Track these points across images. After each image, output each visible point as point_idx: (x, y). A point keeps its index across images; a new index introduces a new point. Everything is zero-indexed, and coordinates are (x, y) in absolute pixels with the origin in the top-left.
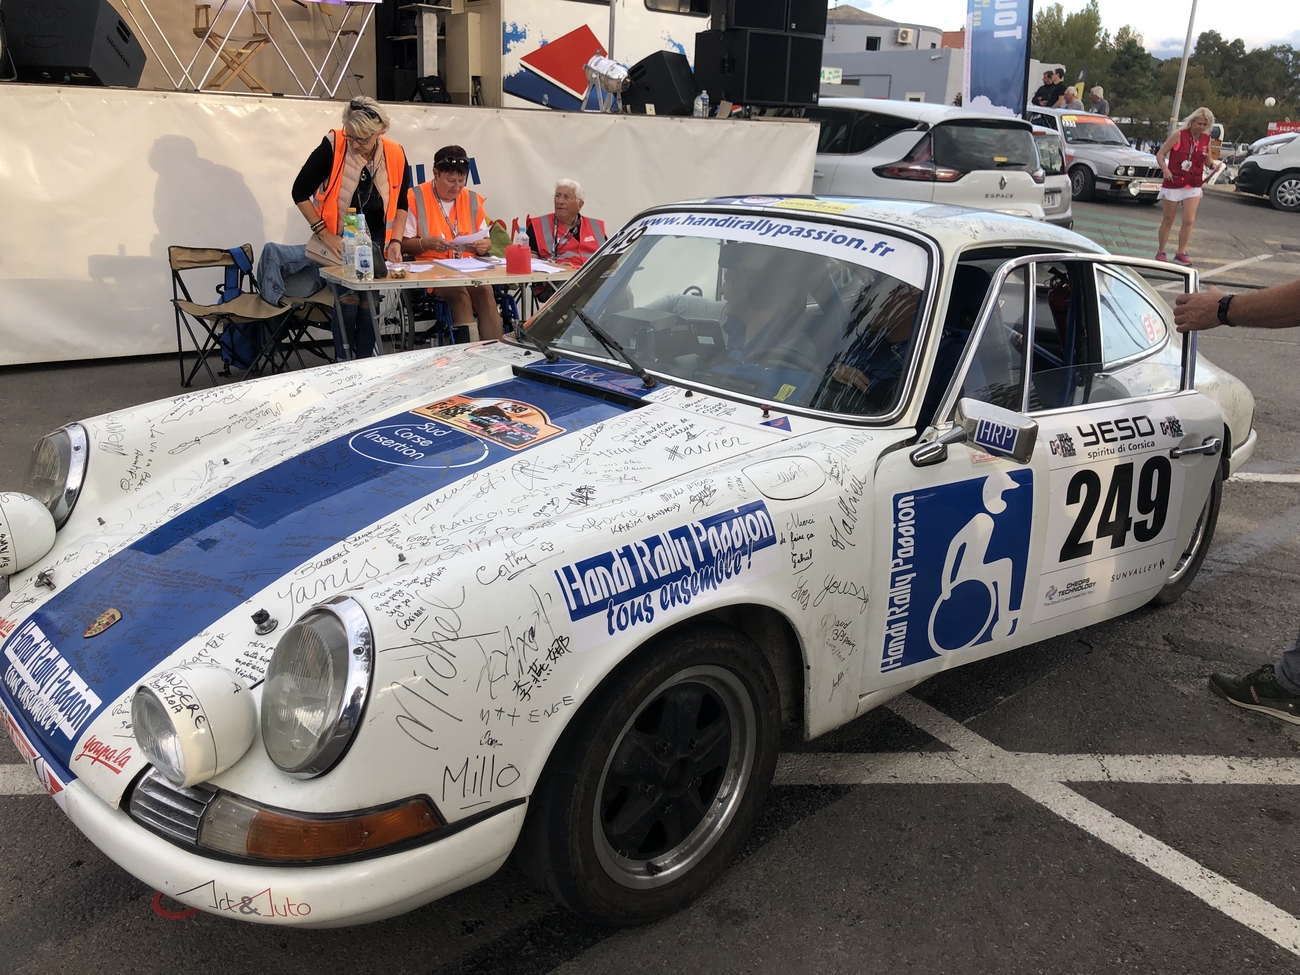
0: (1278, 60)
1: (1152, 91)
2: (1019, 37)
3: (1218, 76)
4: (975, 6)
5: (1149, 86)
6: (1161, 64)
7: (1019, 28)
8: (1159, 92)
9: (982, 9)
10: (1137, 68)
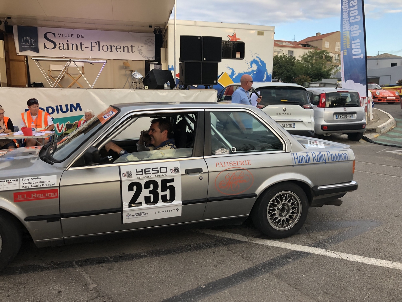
2: (362, 58)
4: (344, 48)
7: (362, 55)
9: (347, 49)
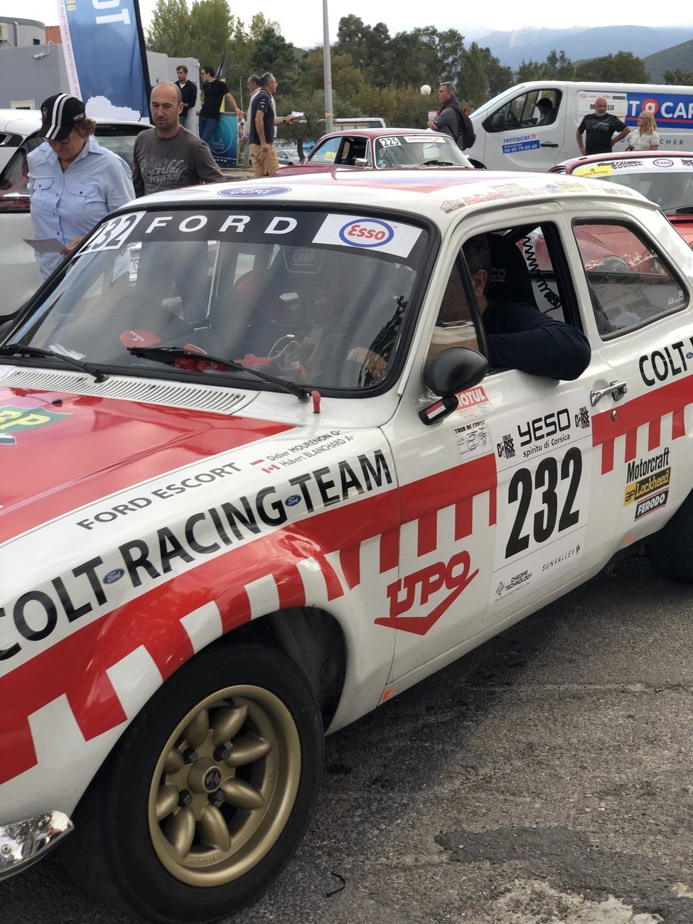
0: (425, 44)
1: (301, 85)
3: (368, 65)
5: (298, 80)
6: (306, 55)
8: (310, 86)
10: (280, 61)
